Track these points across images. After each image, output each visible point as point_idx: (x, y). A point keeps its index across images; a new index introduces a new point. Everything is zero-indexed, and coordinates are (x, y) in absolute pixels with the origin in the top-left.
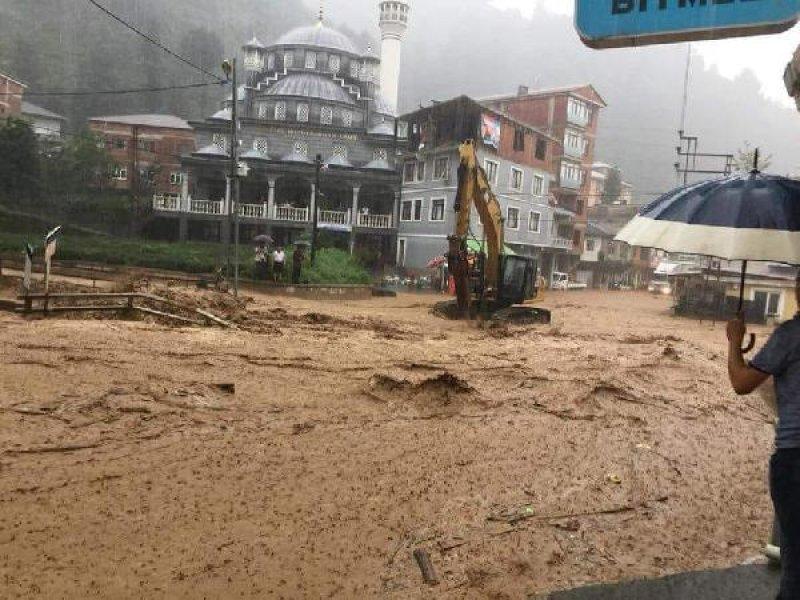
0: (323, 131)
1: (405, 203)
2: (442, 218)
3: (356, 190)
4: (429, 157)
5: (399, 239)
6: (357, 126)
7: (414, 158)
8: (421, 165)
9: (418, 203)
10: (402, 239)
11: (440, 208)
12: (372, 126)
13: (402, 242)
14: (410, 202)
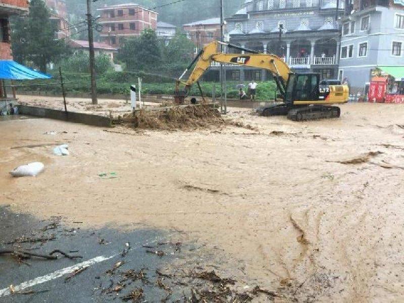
0: (295, 12)
1: (343, 48)
2: (365, 55)
3: (313, 44)
4: (358, 17)
5: (339, 70)
6: (315, 6)
7: (349, 20)
8: (353, 23)
9: (351, 47)
10: (341, 70)
11: (364, 48)
12: (324, 4)
13: (341, 72)
14: (346, 47)
